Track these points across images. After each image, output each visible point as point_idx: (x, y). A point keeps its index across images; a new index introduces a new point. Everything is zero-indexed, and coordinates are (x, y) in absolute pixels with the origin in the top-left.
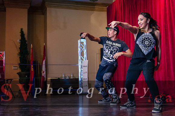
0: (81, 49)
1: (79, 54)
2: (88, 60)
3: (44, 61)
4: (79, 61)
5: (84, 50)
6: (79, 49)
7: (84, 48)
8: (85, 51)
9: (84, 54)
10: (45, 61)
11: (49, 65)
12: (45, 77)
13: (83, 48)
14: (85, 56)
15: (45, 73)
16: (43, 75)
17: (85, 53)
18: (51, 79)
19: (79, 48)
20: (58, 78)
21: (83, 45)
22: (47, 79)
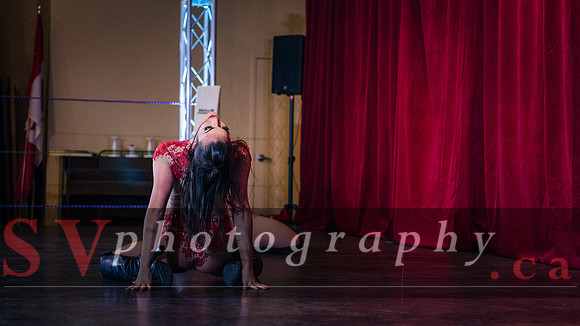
0: (193, 40)
1: (185, 59)
2: (218, 87)
3: (37, 82)
4: (182, 87)
5: (205, 41)
6: (185, 39)
7: (205, 34)
8: (209, 47)
9: (206, 60)
10: (42, 82)
11: (56, 102)
12: (39, 147)
13: (199, 32)
14: (209, 67)
15: (38, 131)
16: (31, 141)
17: (206, 54)
18: (65, 159)
19: (183, 34)
20: (90, 155)
21: (202, 21)
22: (46, 156)
